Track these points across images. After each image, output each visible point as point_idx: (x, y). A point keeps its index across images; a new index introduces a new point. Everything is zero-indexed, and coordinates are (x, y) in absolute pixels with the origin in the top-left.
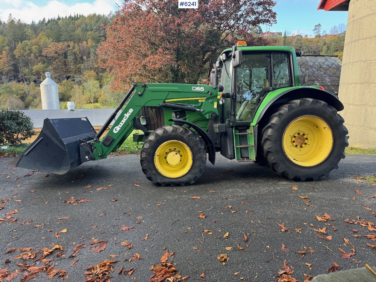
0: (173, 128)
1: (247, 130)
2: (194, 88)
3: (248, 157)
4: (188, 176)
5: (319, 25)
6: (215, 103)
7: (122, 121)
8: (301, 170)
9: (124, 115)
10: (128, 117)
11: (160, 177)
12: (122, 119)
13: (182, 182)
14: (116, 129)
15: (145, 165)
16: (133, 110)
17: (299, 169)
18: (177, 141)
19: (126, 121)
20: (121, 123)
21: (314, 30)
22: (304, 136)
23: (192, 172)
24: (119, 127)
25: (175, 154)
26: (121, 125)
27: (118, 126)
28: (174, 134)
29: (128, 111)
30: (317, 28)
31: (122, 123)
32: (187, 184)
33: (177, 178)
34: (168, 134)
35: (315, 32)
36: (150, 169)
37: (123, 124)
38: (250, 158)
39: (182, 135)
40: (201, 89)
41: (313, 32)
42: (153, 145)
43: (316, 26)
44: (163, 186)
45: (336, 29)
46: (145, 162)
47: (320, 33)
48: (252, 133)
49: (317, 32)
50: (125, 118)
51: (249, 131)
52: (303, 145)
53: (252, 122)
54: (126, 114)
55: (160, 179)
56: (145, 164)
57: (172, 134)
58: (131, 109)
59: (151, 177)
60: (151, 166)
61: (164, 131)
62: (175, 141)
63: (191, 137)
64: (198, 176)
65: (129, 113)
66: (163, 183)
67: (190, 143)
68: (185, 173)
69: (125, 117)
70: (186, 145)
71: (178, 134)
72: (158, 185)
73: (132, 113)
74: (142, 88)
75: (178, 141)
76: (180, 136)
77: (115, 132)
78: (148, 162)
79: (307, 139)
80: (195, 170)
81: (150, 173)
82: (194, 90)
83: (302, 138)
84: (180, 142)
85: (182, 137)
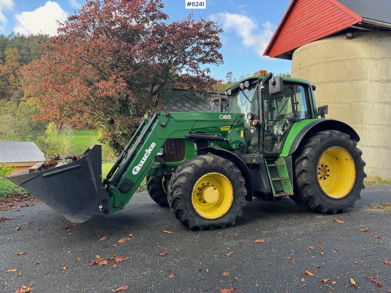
0: (213, 158)
1: (275, 162)
2: (221, 117)
3: (283, 190)
4: (229, 215)
5: (231, 73)
6: (241, 131)
7: (142, 159)
8: (334, 202)
9: (145, 151)
10: (150, 153)
11: (198, 219)
12: (143, 156)
13: (223, 224)
14: (136, 169)
15: (180, 204)
16: (155, 144)
17: (332, 202)
18: (217, 173)
19: (148, 158)
20: (141, 162)
21: (226, 77)
22: (326, 168)
23: (233, 211)
24: (140, 167)
25: (214, 190)
26: (141, 164)
27: (139, 165)
28: (214, 165)
29: (149, 146)
30: (229, 75)
31: (143, 160)
32: (228, 225)
33: (216, 219)
34: (209, 165)
35: (228, 79)
36: (186, 208)
37: (144, 162)
38: (285, 192)
39: (223, 166)
40: (228, 117)
41: (226, 78)
42: (191, 179)
43: (228, 73)
44: (202, 231)
45: (243, 77)
46: (181, 201)
47: (232, 80)
48: (284, 165)
49: (229, 79)
50: (147, 155)
51: (277, 163)
52: (326, 177)
53: (281, 153)
54: (148, 149)
55: (198, 221)
56: (180, 202)
57: (212, 165)
58: (153, 143)
59: (187, 219)
60: (188, 205)
61: (204, 161)
62: (215, 173)
63: (232, 169)
64: (239, 215)
65: (151, 148)
66: (202, 226)
67: (231, 176)
68: (226, 212)
69: (146, 153)
70: (227, 178)
71: (219, 165)
72: (196, 229)
73: (154, 148)
74: (166, 117)
75: (219, 174)
76: (221, 167)
77: (134, 173)
78: (185, 200)
79: (329, 170)
80: (236, 207)
81: (186, 215)
82: (222, 118)
83: (324, 170)
84: (220, 174)
85: (223, 168)
